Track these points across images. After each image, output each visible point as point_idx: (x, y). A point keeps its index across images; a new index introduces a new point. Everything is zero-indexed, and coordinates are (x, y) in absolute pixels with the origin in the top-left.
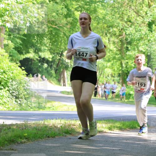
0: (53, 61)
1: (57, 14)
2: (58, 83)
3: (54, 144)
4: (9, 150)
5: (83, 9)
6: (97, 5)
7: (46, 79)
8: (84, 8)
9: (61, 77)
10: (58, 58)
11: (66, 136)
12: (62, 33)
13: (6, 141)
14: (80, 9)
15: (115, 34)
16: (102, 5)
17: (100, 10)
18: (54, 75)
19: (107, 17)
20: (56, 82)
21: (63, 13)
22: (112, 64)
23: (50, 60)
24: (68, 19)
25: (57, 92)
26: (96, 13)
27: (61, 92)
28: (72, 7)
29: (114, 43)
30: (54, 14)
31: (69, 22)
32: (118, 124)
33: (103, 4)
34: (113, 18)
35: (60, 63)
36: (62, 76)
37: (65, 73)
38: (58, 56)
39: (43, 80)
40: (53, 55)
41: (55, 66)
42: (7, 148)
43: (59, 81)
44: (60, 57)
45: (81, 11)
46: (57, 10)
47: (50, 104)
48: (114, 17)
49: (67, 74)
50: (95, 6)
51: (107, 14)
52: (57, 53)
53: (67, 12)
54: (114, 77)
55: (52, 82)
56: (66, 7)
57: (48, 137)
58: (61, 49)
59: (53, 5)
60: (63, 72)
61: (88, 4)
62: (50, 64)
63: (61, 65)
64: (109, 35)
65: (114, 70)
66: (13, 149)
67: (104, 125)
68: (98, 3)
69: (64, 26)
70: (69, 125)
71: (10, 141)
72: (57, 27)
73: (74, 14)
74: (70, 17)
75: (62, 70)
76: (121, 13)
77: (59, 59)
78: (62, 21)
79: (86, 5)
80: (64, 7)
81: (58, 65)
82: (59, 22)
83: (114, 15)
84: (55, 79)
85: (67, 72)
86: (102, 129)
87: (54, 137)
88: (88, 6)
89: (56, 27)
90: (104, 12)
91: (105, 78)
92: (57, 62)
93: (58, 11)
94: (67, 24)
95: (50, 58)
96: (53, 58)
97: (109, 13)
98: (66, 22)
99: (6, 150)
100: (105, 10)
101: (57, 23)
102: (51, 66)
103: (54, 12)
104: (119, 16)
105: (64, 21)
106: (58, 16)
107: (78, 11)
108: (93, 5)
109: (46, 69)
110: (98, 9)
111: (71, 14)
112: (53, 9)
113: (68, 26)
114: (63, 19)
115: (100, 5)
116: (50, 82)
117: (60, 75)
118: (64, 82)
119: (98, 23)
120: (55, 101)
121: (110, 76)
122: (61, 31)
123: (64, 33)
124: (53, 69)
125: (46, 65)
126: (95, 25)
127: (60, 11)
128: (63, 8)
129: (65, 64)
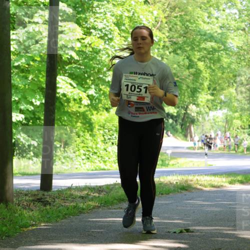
0: (178, 116)
1: (179, 66)
2: (185, 138)
3: (167, 201)
4: (117, 209)
5: (206, 59)
6: (221, 53)
7: (172, 135)
8: (207, 57)
9: (187, 132)
10: (183, 112)
11: (181, 192)
12: (185, 86)
13: (116, 199)
14: (203, 59)
15: (242, 83)
16: (226, 54)
17: (224, 59)
18: (180, 130)
19: (231, 65)
20: (182, 137)
21: (184, 64)
22: (241, 115)
23: (175, 114)
24: (190, 70)
25: (183, 148)
26: (221, 62)
27: (189, 148)
28: (195, 58)
29: (242, 92)
30: (175, 66)
31: (192, 74)
32: (240, 178)
33: (228, 52)
34: (239, 67)
35: (185, 118)
36: (189, 131)
37: (192, 128)
38: (183, 110)
39: (169, 136)
40: (178, 109)
41: (180, 121)
42: (116, 206)
43: (186, 136)
44: (186, 110)
45: (204, 61)
46: (179, 61)
47: (175, 160)
48: (240, 65)
49: (194, 129)
50: (218, 55)
51: (233, 62)
52: (182, 107)
53: (189, 64)
54: (244, 129)
55: (178, 137)
56: (188, 58)
57: (162, 194)
58: (185, 102)
59: (174, 56)
60: (189, 127)
61: (211, 53)
62: (175, 119)
63: (186, 120)
64: (235, 85)
65: (243, 122)
66: (121, 208)
67: (224, 180)
68: (222, 52)
69: (186, 78)
70: (186, 181)
71: (120, 199)
72: (180, 79)
73: (197, 65)
74: (192, 68)
75: (188, 125)
76: (247, 60)
77: (185, 113)
78: (184, 73)
79: (209, 54)
80: (185, 57)
81: (183, 120)
82: (181, 74)
83: (239, 64)
84: (181, 135)
85: (193, 126)
86: (222, 184)
87: (168, 194)
88: (211, 56)
89: (178, 79)
90: (229, 61)
91: (234, 131)
92: (183, 117)
93: (179, 63)
94: (189, 76)
95: (174, 112)
96: (178, 112)
97: (234, 61)
98: (188, 74)
99: (115, 209)
100: (229, 59)
101: (179, 75)
102: (176, 121)
103: (175, 64)
104: (245, 64)
105: (186, 73)
106: (180, 67)
107: (202, 61)
108: (217, 54)
109: (171, 125)
110: (222, 58)
111: (193, 65)
112: (173, 61)
113: (191, 78)
114: (185, 70)
115: (224, 53)
116: (176, 138)
117: (187, 130)
118: (191, 137)
119: (223, 73)
120: (180, 157)
121: (240, 128)
122: (184, 84)
123: (186, 85)
124: (179, 124)
125: (171, 121)
126: (220, 74)
127: (182, 63)
128: (184, 59)
129: (191, 118)
